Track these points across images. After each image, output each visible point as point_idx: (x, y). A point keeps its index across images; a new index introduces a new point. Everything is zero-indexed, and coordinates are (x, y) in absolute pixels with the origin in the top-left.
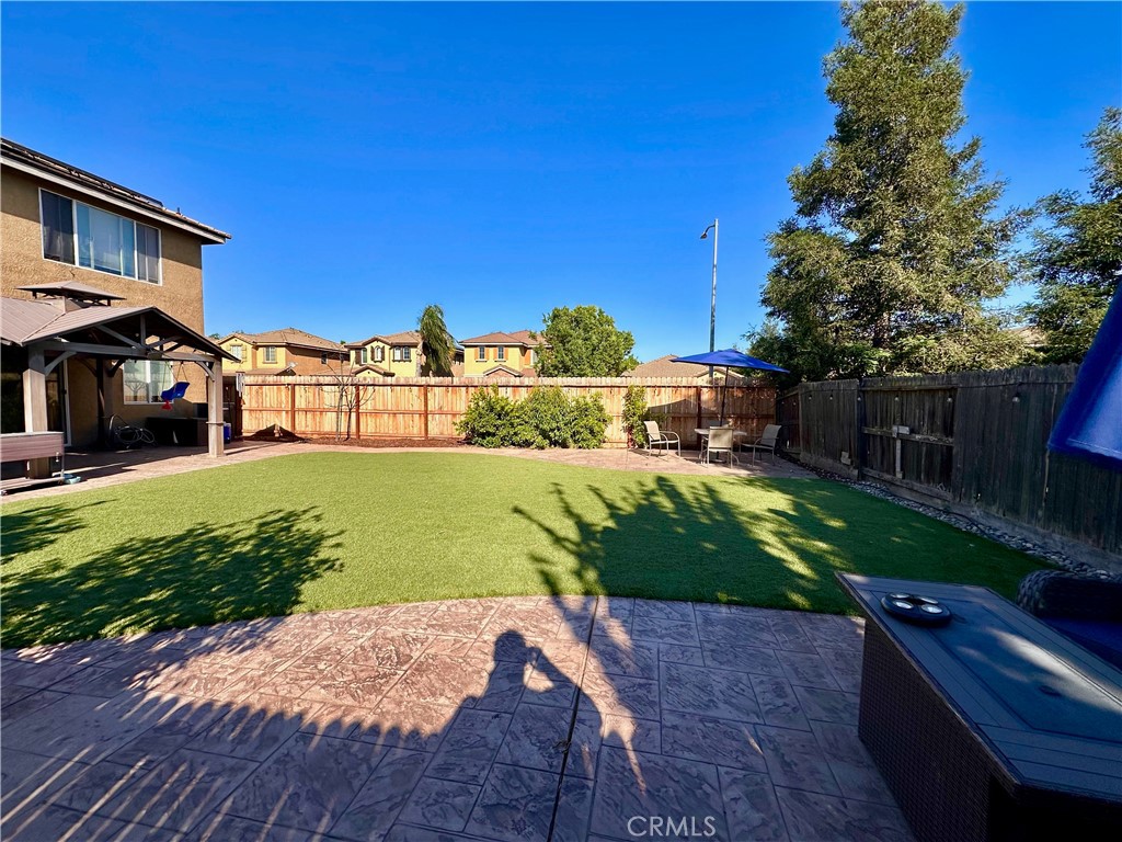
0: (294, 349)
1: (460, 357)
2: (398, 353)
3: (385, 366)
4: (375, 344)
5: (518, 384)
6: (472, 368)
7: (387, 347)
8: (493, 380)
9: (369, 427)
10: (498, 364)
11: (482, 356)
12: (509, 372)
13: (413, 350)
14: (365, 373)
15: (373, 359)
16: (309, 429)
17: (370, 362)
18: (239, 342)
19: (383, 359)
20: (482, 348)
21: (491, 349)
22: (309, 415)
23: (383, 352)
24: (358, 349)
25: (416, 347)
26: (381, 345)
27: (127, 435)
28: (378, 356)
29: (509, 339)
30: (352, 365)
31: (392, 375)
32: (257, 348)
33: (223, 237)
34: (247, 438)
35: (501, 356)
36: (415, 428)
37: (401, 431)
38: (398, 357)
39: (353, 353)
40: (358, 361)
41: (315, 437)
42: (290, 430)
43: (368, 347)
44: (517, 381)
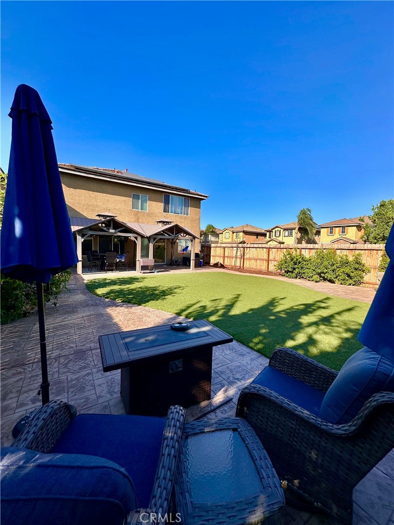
0: (246, 233)
1: (318, 233)
2: (287, 232)
3: (280, 239)
4: (276, 229)
5: (312, 247)
6: (325, 239)
7: (282, 230)
8: (336, 246)
9: (247, 264)
10: (340, 236)
11: (331, 232)
12: (347, 241)
13: (294, 231)
14: (271, 243)
15: (275, 236)
16: (228, 264)
17: (274, 237)
18: (228, 231)
19: (280, 236)
20: (331, 228)
21: (337, 229)
22: (229, 259)
23: (280, 233)
24: (270, 232)
25: (295, 229)
26: (279, 229)
27: (176, 262)
28: (278, 234)
29: (350, 222)
30: (268, 238)
31: (283, 243)
32: (233, 233)
33: (206, 197)
34: (211, 266)
35: (343, 232)
36: (264, 267)
37: (258, 267)
38: (287, 235)
39: (268, 234)
40: (270, 237)
41: (230, 267)
42: (222, 264)
43: (274, 231)
44: (352, 246)
